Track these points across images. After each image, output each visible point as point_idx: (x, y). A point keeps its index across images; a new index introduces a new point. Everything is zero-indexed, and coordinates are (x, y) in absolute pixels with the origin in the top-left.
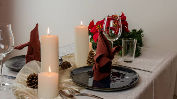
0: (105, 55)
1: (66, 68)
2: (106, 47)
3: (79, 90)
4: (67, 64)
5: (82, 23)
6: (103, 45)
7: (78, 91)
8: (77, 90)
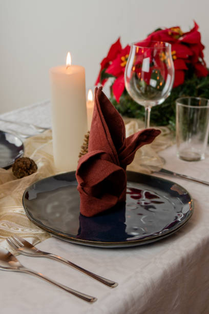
0: (104, 156)
1: (21, 175)
2: (109, 135)
3: (34, 242)
4: (24, 165)
5: (69, 61)
6: (103, 131)
7: (31, 243)
8: (30, 240)
